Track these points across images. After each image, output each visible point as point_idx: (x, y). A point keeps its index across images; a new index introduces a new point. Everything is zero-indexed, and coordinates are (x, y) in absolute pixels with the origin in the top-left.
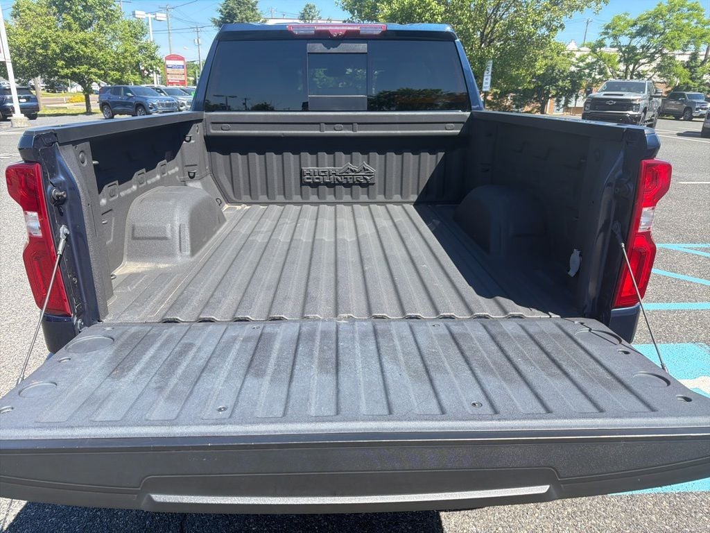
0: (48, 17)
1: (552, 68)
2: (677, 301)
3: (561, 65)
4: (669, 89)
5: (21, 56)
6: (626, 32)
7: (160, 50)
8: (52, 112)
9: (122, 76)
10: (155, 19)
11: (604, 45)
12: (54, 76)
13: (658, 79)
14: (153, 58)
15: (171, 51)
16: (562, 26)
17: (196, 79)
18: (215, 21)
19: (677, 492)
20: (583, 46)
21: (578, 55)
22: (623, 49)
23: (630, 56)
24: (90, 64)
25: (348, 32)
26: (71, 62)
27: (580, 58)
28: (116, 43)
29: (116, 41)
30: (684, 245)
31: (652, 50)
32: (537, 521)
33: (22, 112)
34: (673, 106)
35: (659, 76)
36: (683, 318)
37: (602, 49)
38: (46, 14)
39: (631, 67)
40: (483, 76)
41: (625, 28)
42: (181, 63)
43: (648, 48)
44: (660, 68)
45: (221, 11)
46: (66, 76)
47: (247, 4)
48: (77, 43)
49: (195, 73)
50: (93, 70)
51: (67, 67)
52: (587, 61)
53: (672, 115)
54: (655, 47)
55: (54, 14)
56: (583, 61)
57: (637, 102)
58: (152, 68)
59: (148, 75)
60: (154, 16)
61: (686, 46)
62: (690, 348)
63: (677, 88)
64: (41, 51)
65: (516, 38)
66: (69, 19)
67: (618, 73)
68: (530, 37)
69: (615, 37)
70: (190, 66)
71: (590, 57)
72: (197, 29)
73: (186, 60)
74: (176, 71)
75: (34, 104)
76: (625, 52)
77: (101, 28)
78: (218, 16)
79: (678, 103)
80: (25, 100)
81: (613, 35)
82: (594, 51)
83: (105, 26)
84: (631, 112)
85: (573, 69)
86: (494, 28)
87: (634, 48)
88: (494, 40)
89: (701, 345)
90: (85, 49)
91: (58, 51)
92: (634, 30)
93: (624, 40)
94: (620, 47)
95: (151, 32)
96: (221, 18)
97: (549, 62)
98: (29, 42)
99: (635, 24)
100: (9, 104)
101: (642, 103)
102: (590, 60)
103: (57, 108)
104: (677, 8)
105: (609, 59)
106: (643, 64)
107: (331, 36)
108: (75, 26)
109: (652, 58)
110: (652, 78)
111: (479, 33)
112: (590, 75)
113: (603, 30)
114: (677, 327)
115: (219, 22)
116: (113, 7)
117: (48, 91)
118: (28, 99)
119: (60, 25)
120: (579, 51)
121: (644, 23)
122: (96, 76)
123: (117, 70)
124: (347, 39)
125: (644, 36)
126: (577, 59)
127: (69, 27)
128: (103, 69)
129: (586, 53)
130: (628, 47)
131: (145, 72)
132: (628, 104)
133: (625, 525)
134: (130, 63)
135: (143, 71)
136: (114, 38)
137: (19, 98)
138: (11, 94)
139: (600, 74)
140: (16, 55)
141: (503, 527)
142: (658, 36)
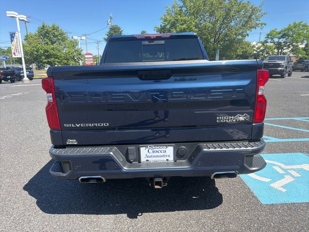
0: (39, 40)
1: (246, 52)
2: (296, 138)
3: (250, 51)
4: (298, 59)
5: (27, 55)
6: (276, 36)
7: (83, 51)
8: (38, 77)
9: (68, 62)
10: (81, 39)
11: (267, 42)
12: (40, 63)
13: (292, 55)
14: (80, 55)
15: (87, 51)
16: (248, 35)
17: (97, 63)
18: (105, 39)
19: (291, 203)
20: (258, 43)
21: (257, 46)
22: (276, 43)
23: (279, 46)
24: (55, 58)
25: (157, 37)
26: (48, 57)
27: (258, 47)
28: (66, 49)
29: (65, 48)
30: (301, 118)
31: (288, 44)
32: (234, 213)
33: (27, 77)
34: (300, 66)
35: (292, 54)
36: (298, 144)
37: (267, 44)
38: (38, 39)
39: (280, 51)
40: (216, 56)
41: (276, 35)
42: (91, 56)
43: (287, 43)
44: (292, 51)
45: (107, 35)
46: (45, 63)
47: (118, 32)
48: (50, 49)
49: (97, 60)
50: (56, 60)
51: (46, 59)
52: (261, 49)
53: (299, 70)
54: (289, 42)
55: (41, 39)
56: (259, 49)
57: (283, 64)
58: (80, 58)
59: (78, 61)
60: (81, 38)
61: (303, 41)
62: (300, 154)
63: (301, 59)
64: (36, 53)
65: (228, 40)
66: (48, 40)
67: (275, 53)
68: (234, 39)
69: (272, 39)
70: (95, 58)
71: (262, 47)
72: (98, 42)
73: (93, 55)
74: (89, 60)
75: (32, 74)
76: (277, 44)
77: (60, 44)
78: (106, 37)
79: (302, 65)
80: (28, 73)
81: (271, 38)
82: (263, 44)
83: (61, 42)
84: (280, 69)
85: (255, 52)
86: (219, 36)
87: (281, 43)
88: (219, 41)
89: (305, 153)
90: (53, 52)
91: (42, 53)
92: (280, 36)
93: (276, 40)
94: (274, 43)
95: (79, 44)
96: (107, 37)
97: (244, 50)
98: (31, 49)
99: (280, 33)
100: (22, 74)
101: (285, 64)
102: (262, 48)
103: (41, 76)
104: (297, 26)
105: (270, 48)
106: (285, 49)
107: (151, 38)
108: (50, 43)
109: (289, 47)
110: (290, 55)
111: (213, 39)
112: (262, 55)
113: (266, 36)
114: (295, 147)
115: (107, 39)
116: (65, 36)
117: (37, 70)
118: (30, 72)
119: (43, 43)
120: (257, 45)
121: (284, 32)
122: (57, 62)
123: (65, 59)
124: (157, 39)
125: (284, 38)
126: (256, 48)
127: (47, 44)
128: (60, 59)
129: (260, 46)
130: (278, 42)
131: (77, 60)
132: (279, 65)
133: (269, 214)
134: (71, 57)
135: (76, 59)
136: (65, 47)
137: (26, 72)
138: (23, 70)
139: (267, 54)
140: (26, 55)
141: (220, 215)
142: (290, 37)
